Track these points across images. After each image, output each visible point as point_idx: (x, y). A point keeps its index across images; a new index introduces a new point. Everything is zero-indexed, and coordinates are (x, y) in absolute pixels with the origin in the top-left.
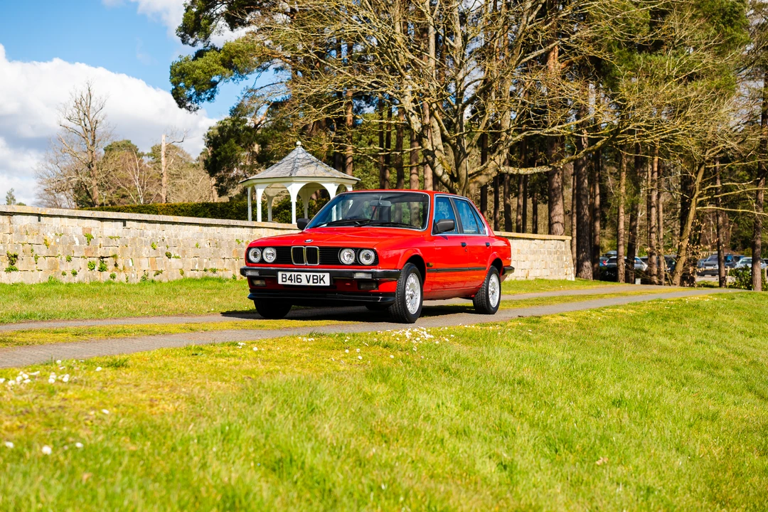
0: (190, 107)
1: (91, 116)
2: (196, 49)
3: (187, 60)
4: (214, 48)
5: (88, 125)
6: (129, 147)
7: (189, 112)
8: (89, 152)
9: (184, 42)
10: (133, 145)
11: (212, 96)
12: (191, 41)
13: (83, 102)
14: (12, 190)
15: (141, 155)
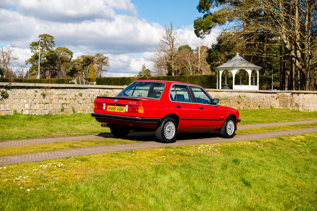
0: (202, 37)
1: (172, 36)
2: (204, 14)
3: (200, 18)
4: (210, 14)
5: (171, 40)
6: (187, 47)
7: (201, 39)
8: (171, 50)
9: (200, 11)
10: (189, 47)
11: (209, 33)
12: (202, 11)
13: (169, 31)
14: (145, 64)
15: (192, 51)
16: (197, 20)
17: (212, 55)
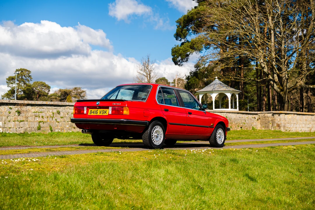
0: (179, 64)
1: (149, 69)
2: (181, 42)
3: (178, 46)
4: (188, 41)
5: (148, 72)
6: (164, 79)
7: (179, 66)
9: (177, 39)
10: (166, 79)
11: (187, 60)
12: (179, 39)
13: (146, 63)
15: (169, 83)
16: (175, 48)
17: (190, 82)
